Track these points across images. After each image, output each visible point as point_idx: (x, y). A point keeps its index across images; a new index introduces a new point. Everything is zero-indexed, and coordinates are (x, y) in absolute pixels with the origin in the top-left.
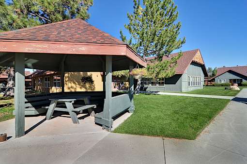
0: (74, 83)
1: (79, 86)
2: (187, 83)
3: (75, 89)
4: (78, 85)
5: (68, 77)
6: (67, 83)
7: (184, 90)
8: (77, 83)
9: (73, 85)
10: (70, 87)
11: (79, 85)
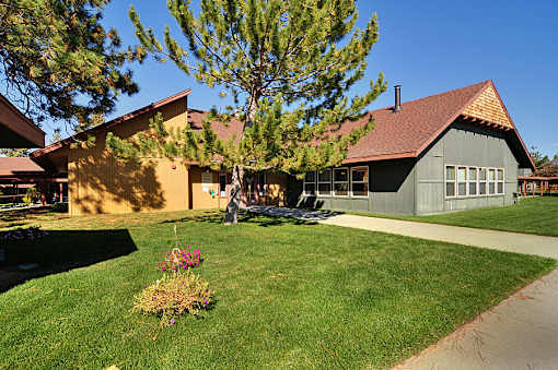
0: (95, 186)
1: (111, 196)
2: (442, 189)
3: (99, 202)
4: (107, 194)
5: (76, 171)
6: (74, 186)
7: (423, 208)
8: (104, 187)
9: (91, 192)
10: (81, 196)
11: (111, 191)
